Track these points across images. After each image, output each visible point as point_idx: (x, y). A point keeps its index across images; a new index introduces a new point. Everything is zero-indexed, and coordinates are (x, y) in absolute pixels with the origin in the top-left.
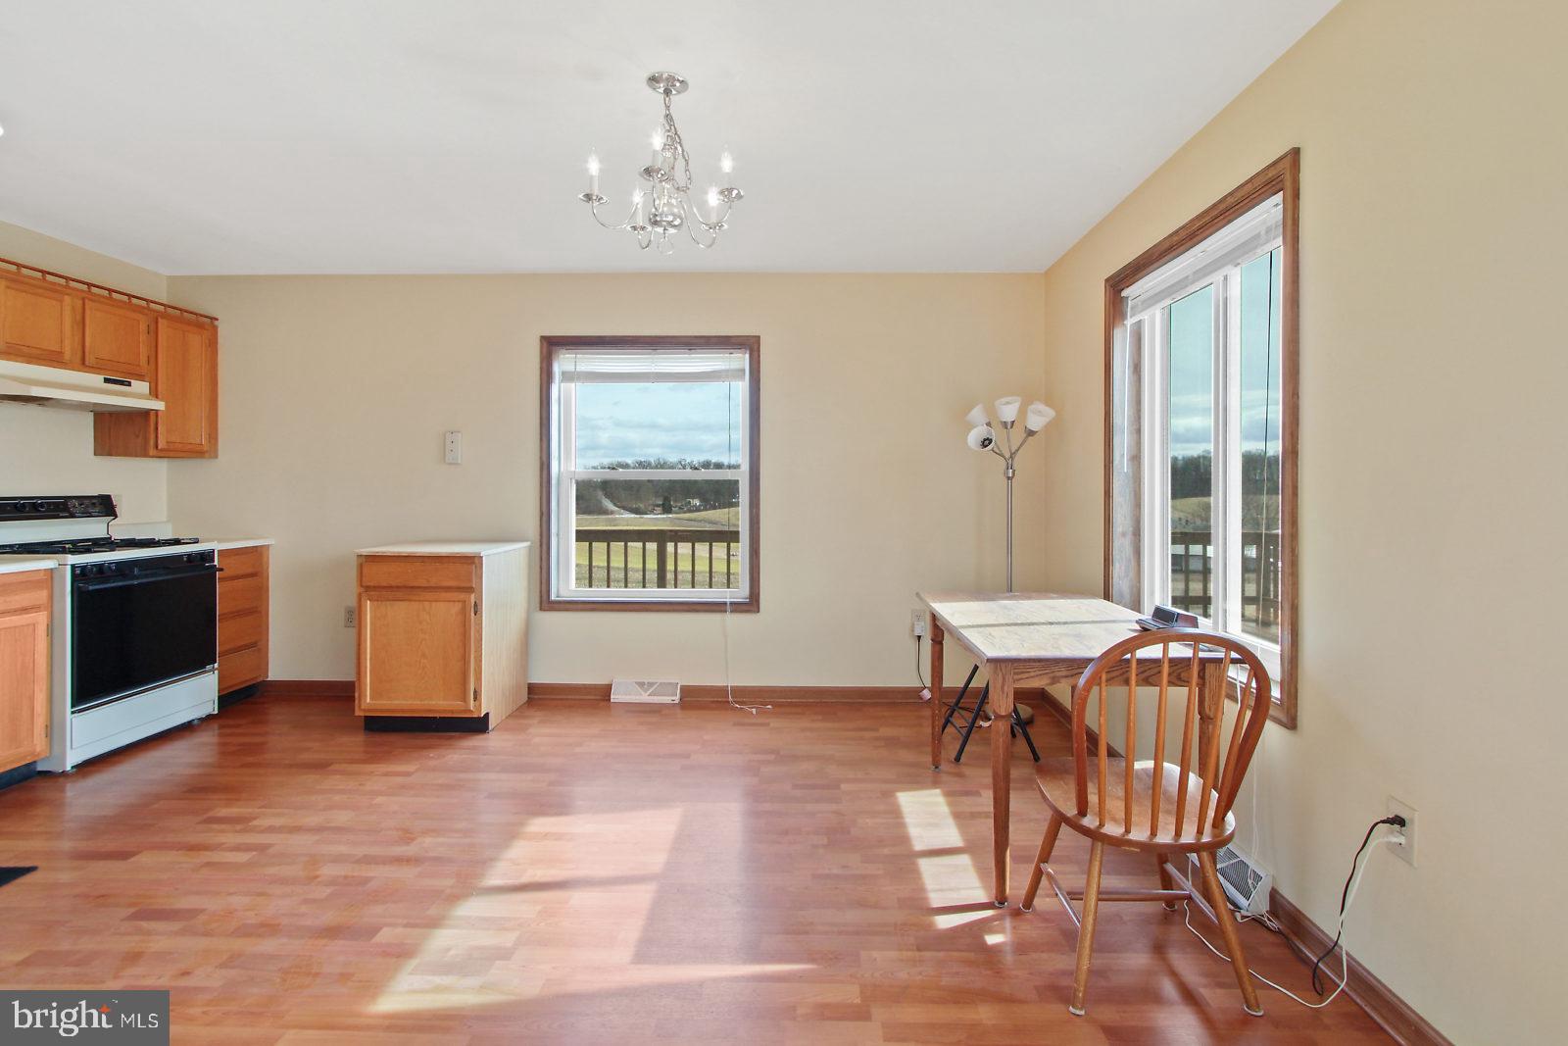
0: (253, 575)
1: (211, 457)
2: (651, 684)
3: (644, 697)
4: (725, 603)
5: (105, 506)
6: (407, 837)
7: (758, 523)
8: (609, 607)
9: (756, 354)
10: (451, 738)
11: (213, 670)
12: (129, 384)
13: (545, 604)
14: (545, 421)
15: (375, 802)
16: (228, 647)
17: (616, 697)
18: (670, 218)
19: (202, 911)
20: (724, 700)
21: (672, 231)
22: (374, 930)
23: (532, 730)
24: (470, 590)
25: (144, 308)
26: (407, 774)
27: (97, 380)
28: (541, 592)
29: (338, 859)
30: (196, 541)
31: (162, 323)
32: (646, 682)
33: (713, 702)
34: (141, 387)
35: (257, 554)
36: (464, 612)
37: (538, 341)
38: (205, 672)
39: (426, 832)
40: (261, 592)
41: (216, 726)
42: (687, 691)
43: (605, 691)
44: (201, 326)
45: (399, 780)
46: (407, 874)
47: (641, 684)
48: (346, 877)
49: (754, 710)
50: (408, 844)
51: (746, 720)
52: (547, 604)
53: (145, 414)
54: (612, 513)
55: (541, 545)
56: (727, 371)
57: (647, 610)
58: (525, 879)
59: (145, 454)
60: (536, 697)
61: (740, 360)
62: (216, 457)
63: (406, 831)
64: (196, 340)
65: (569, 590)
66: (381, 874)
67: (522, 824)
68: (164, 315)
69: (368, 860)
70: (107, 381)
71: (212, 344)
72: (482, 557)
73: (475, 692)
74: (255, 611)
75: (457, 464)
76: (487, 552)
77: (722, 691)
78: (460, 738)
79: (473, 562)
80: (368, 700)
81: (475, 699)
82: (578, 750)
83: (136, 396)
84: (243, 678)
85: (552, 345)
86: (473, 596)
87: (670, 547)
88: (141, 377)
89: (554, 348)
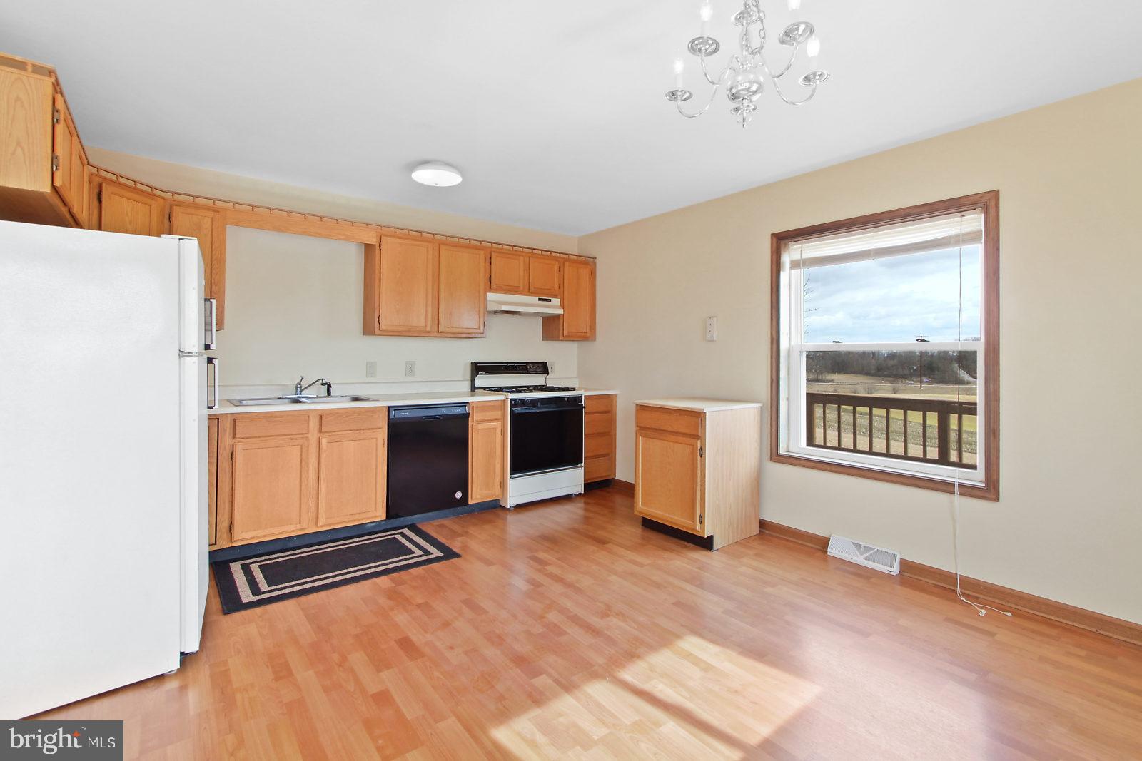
0: (607, 412)
1: (592, 340)
2: (867, 549)
3: (860, 559)
4: (953, 484)
5: (543, 368)
6: (606, 612)
7: (997, 400)
8: (828, 467)
9: (992, 211)
10: (686, 547)
11: (581, 467)
12: (550, 300)
13: (774, 457)
14: (774, 304)
15: (609, 578)
16: (589, 455)
17: (832, 551)
18: (747, 85)
19: (486, 612)
20: (951, 588)
21: (755, 98)
22: (537, 673)
23: (745, 560)
24: (697, 437)
25: (558, 257)
26: (641, 565)
27: (535, 299)
28: (771, 445)
29: (563, 611)
30: (574, 389)
31: (567, 264)
32: (863, 544)
33: (936, 586)
34: (556, 301)
35: (609, 399)
36: (693, 453)
37: (770, 237)
38: (578, 467)
39: (620, 615)
40: (611, 422)
41: (583, 500)
42: (906, 566)
43: (824, 543)
44: (586, 263)
45: (635, 568)
46: (584, 639)
47: (859, 546)
48: (556, 625)
49: (984, 612)
50: (602, 618)
51: (967, 621)
52: (776, 457)
53: (558, 316)
54: (968, 383)
55: (771, 407)
56: (958, 236)
57: (864, 477)
58: (646, 687)
59: (558, 340)
60: (767, 532)
61: (974, 221)
62: (595, 340)
63: (609, 607)
64: (584, 272)
65: (798, 447)
66: (574, 632)
67: (679, 637)
68: (568, 260)
69: (575, 620)
70: (540, 299)
71: (593, 274)
72: (705, 413)
73: (701, 517)
74: (608, 434)
75: (714, 341)
76: (708, 408)
77: (949, 578)
78: (692, 549)
79: (699, 416)
80: (640, 506)
81: (701, 523)
82: (769, 590)
83: (554, 308)
84: (600, 475)
85: (781, 240)
86: (699, 442)
87: (953, 419)
88: (556, 296)
89: (783, 242)
